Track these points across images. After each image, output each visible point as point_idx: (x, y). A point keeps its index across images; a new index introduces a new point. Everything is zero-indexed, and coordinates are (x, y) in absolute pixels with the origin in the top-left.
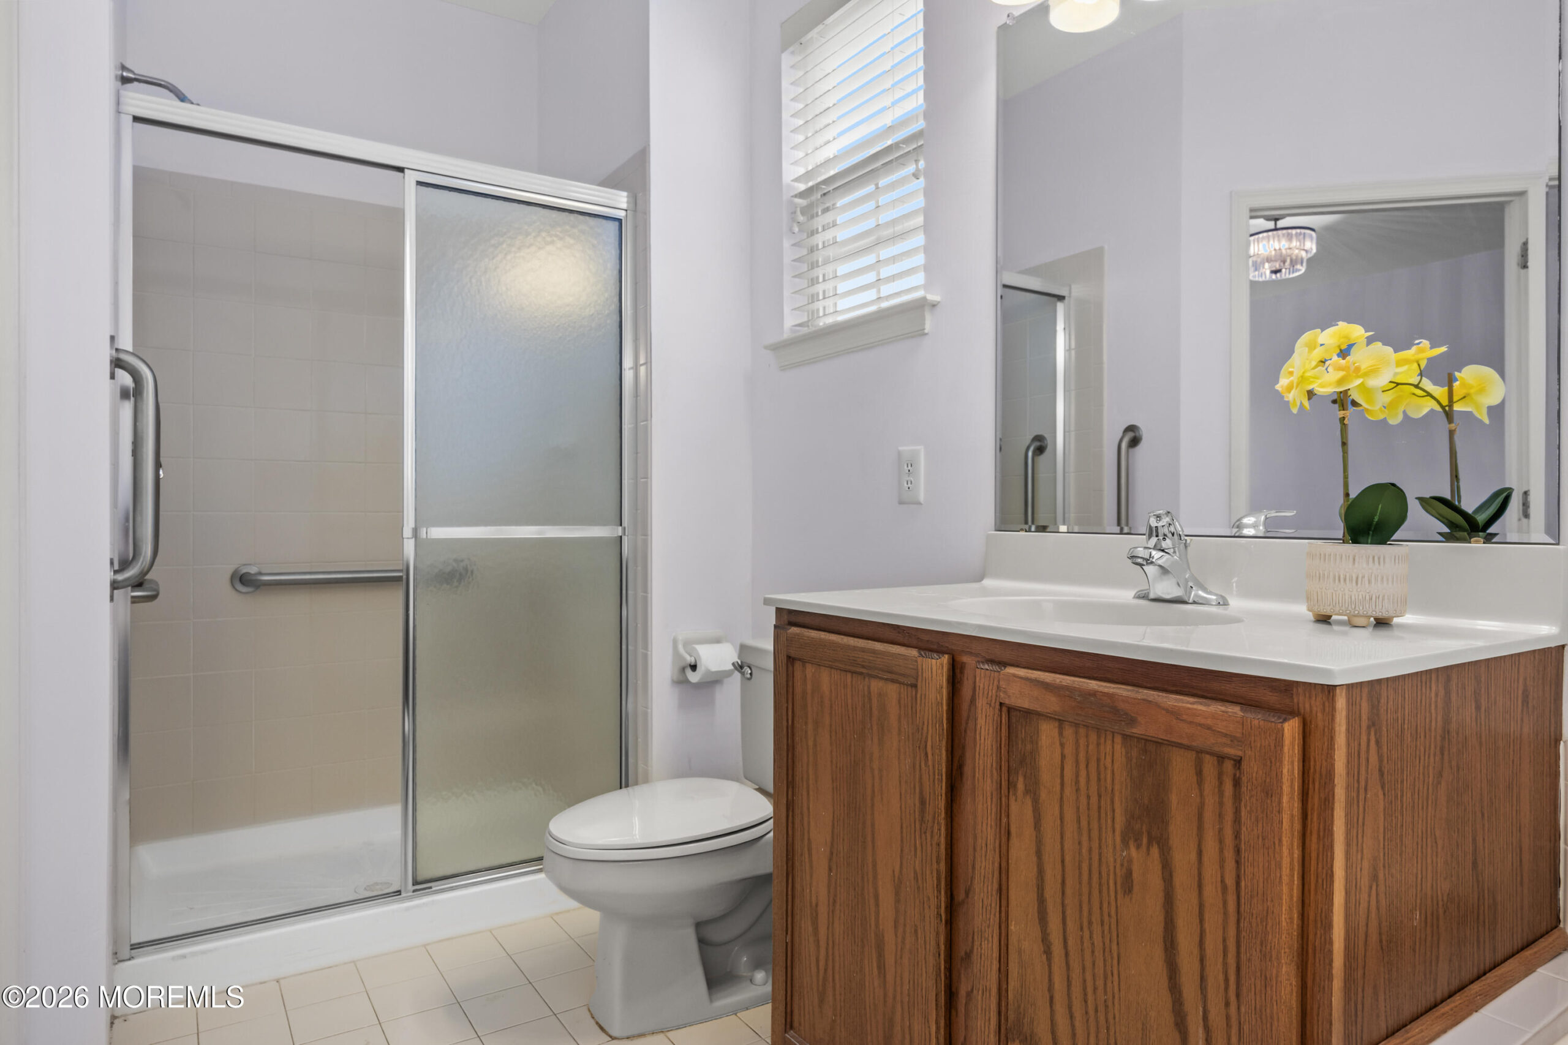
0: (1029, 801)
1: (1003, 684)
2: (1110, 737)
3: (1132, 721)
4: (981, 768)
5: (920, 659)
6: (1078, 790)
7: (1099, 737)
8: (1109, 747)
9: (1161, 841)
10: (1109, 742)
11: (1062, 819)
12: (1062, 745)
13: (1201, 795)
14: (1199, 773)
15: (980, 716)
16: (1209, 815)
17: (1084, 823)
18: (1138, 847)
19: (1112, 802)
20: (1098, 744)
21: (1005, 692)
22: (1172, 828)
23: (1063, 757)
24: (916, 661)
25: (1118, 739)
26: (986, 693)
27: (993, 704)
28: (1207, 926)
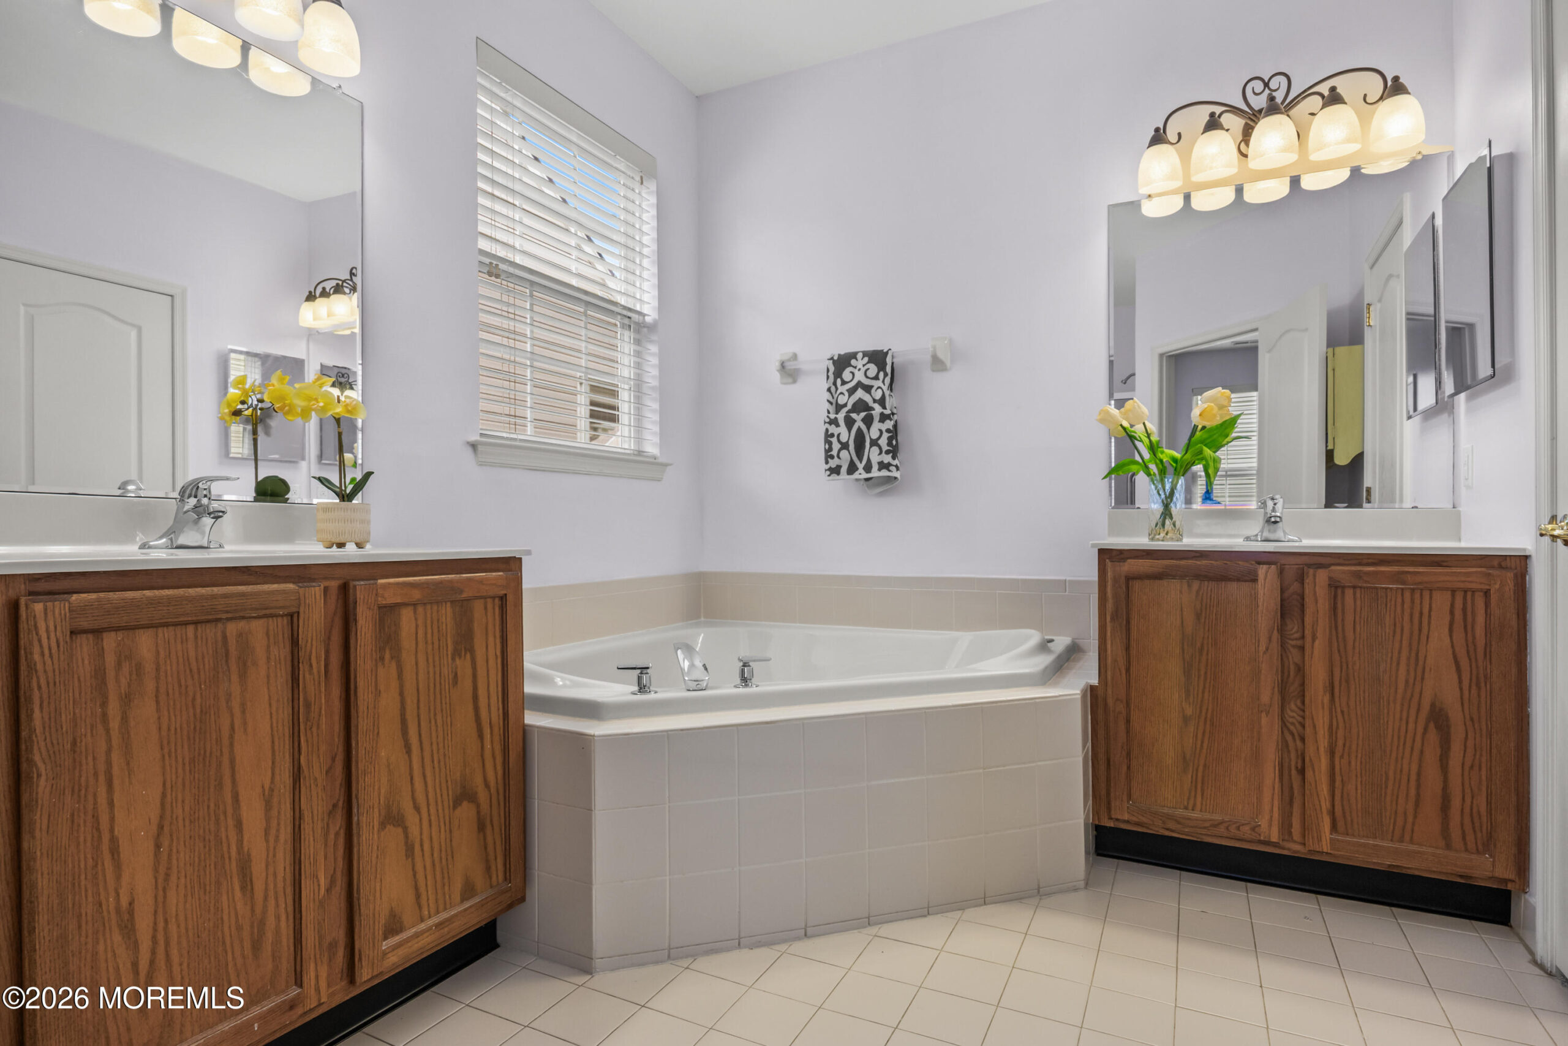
0: (394, 665)
1: (380, 591)
2: (444, 605)
3: (461, 592)
4: (362, 655)
5: (302, 591)
6: (426, 643)
7: (438, 607)
8: (444, 612)
9: (471, 650)
10: (444, 608)
11: (417, 664)
12: (416, 619)
13: (487, 619)
14: (486, 608)
15: (360, 619)
16: (490, 626)
17: (431, 660)
18: (460, 657)
19: (446, 640)
20: (438, 612)
21: (383, 597)
22: (475, 640)
23: (417, 626)
24: (299, 593)
25: (449, 604)
26: (366, 601)
27: (372, 607)
28: (490, 680)
